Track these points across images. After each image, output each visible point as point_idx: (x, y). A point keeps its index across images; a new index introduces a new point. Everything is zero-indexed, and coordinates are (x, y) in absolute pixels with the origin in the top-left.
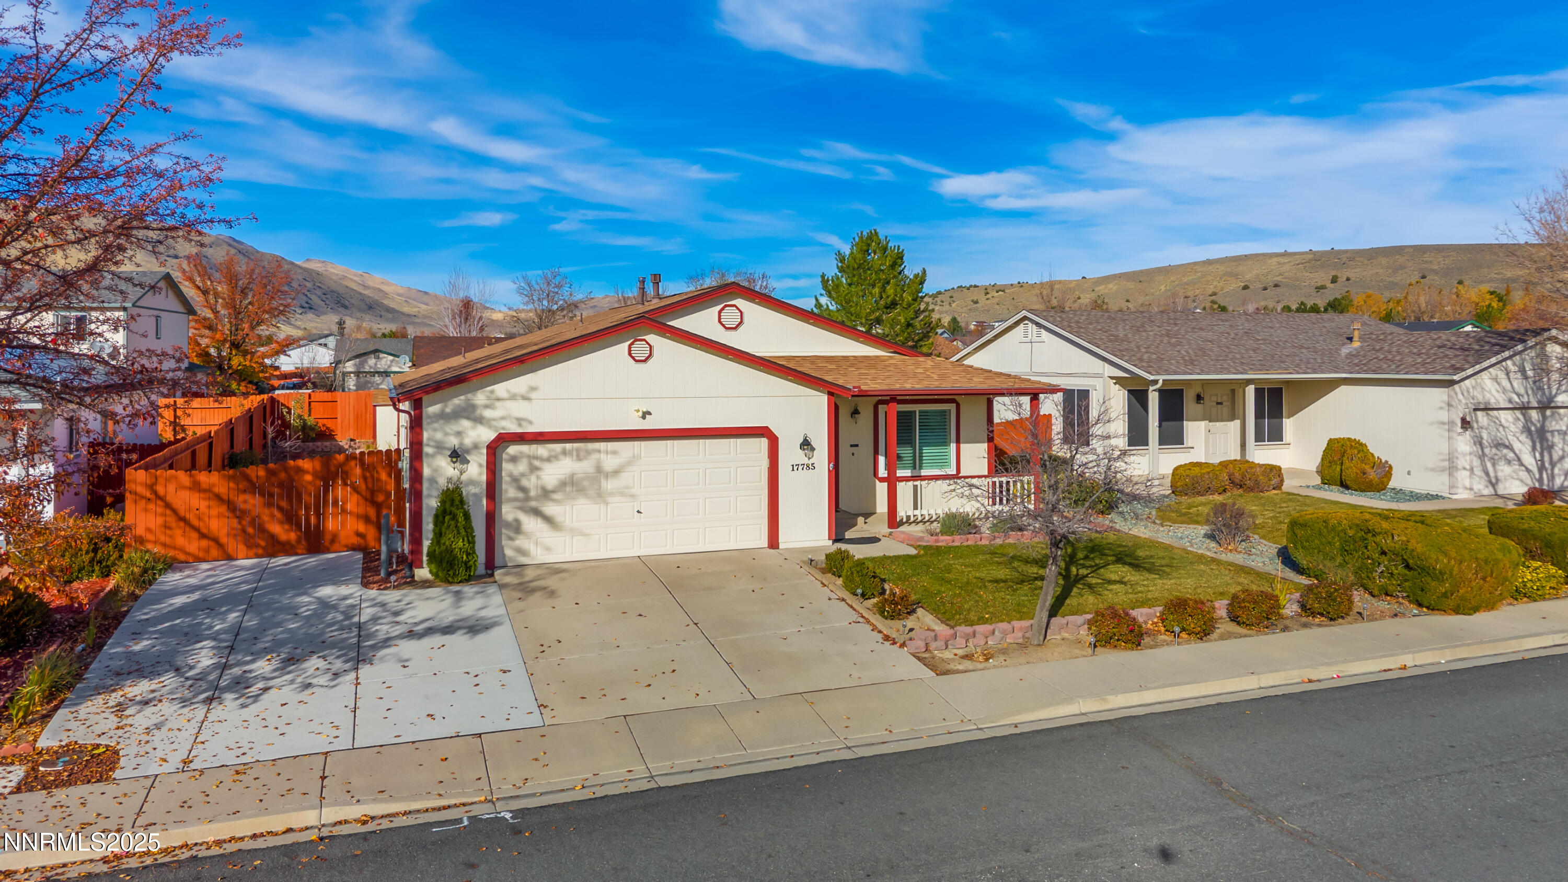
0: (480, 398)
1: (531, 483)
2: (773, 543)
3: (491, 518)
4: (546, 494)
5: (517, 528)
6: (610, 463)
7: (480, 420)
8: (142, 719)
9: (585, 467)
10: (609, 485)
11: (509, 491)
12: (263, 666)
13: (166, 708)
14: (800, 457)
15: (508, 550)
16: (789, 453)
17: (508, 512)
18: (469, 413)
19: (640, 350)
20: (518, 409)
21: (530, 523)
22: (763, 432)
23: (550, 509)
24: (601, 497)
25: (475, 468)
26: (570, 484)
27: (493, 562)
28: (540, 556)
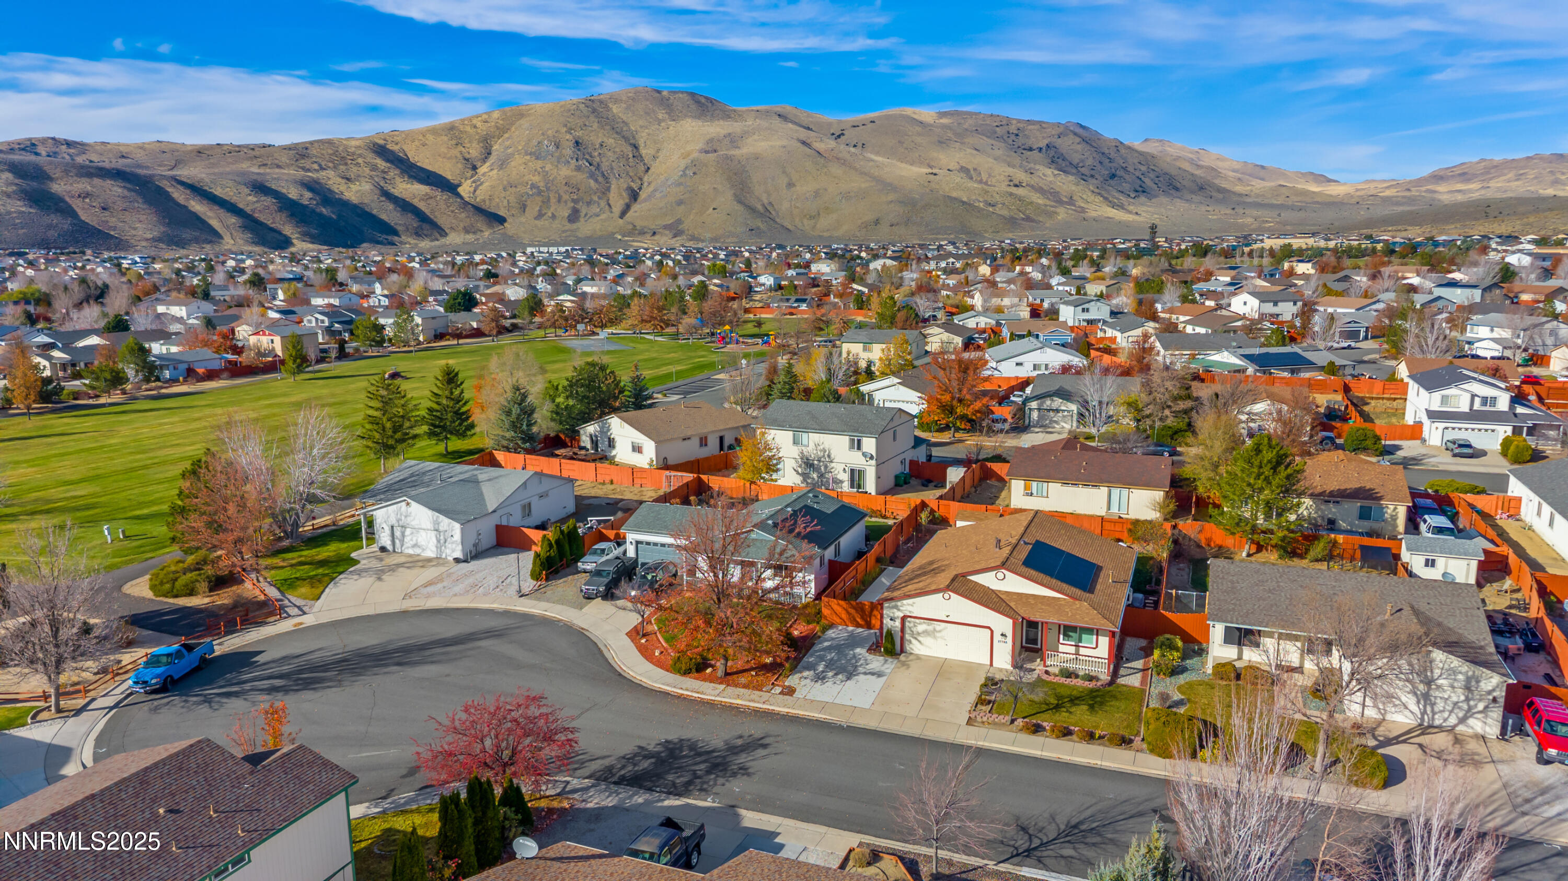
0: (899, 604)
1: (914, 629)
2: (991, 664)
3: (902, 638)
4: (919, 634)
5: (910, 642)
6: (938, 628)
7: (899, 610)
8: (804, 682)
9: (930, 628)
10: (938, 635)
11: (907, 630)
12: (830, 674)
13: (808, 681)
14: (1000, 638)
15: (908, 647)
16: (997, 637)
17: (907, 637)
18: (896, 607)
19: (946, 596)
20: (910, 608)
21: (913, 641)
22: (989, 628)
23: (920, 639)
24: (935, 637)
25: (898, 623)
26: (926, 632)
27: (902, 651)
28: (916, 651)
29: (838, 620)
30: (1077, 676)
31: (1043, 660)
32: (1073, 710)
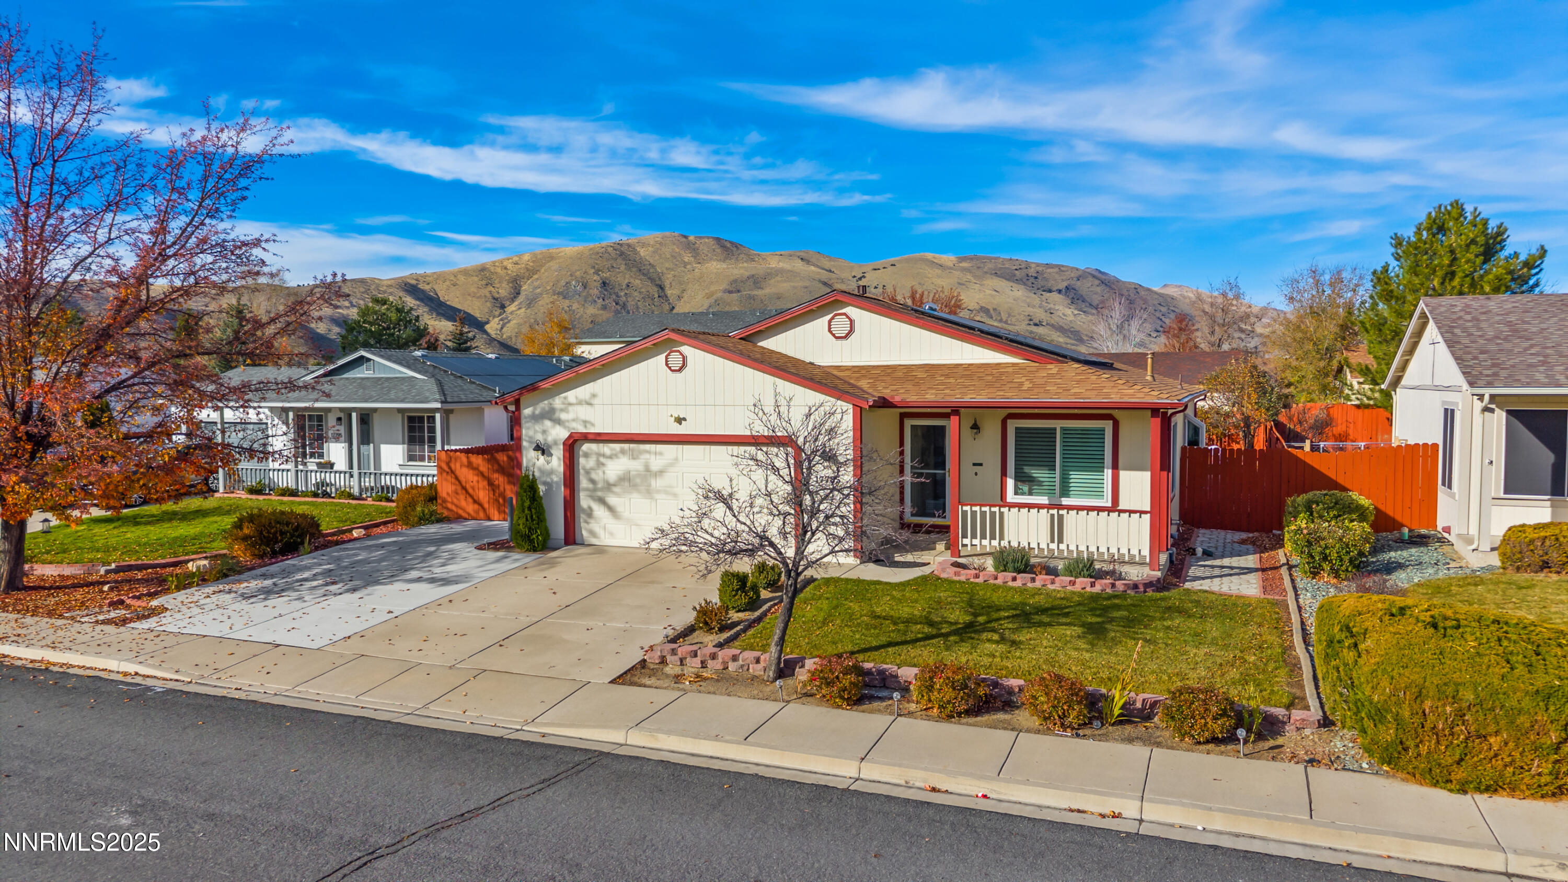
0: (557, 402)
1: (598, 476)
3: (570, 504)
4: (609, 486)
5: (590, 513)
6: (656, 464)
7: (558, 422)
9: (635, 466)
10: (657, 483)
11: (583, 483)
15: (585, 530)
17: (584, 501)
18: (550, 415)
19: (673, 360)
20: (583, 412)
21: (599, 511)
22: (788, 441)
23: (612, 500)
24: (649, 493)
25: (556, 463)
26: (626, 479)
27: (571, 538)
28: (605, 540)
29: (471, 508)
30: (1052, 572)
31: (953, 546)
32: (1023, 636)
